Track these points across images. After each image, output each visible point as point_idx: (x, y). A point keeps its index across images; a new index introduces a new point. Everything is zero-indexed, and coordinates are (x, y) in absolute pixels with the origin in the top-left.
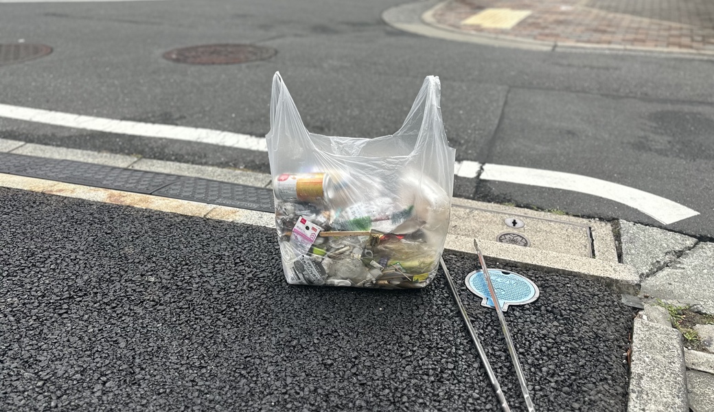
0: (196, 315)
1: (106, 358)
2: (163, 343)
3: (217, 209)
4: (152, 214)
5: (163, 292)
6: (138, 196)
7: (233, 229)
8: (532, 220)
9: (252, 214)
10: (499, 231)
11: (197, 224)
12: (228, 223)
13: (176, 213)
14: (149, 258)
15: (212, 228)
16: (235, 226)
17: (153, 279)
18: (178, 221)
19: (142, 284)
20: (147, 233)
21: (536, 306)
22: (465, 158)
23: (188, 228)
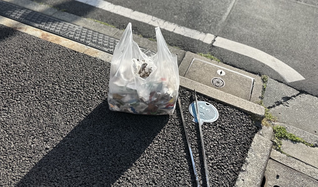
1: (34, 126)
2: (58, 122)
3: (89, 49)
4: (60, 49)
5: (61, 95)
6: (55, 36)
7: (95, 62)
8: (229, 72)
9: (105, 54)
10: (213, 77)
11: (79, 57)
12: (94, 59)
13: (71, 49)
14: (56, 75)
15: (86, 61)
16: (96, 61)
17: (57, 87)
18: (71, 54)
19: (53, 89)
20: (57, 60)
21: (215, 124)
22: (209, 31)
23: (75, 59)
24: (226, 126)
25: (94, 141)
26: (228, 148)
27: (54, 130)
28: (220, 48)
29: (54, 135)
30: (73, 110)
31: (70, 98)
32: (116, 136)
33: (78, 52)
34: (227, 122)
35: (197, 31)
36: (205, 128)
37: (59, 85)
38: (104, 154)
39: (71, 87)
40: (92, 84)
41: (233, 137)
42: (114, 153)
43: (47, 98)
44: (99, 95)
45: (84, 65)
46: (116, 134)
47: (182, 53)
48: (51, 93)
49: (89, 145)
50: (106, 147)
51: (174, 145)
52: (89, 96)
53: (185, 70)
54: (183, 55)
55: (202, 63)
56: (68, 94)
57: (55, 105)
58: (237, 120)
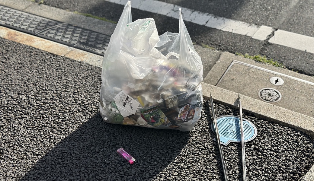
3: (73, 51)
4: (32, 51)
5: (28, 106)
6: (26, 36)
7: (79, 67)
8: (291, 80)
9: (94, 57)
10: (263, 87)
11: (58, 61)
12: (78, 63)
13: (47, 52)
14: (24, 83)
15: (66, 66)
16: (81, 65)
17: (24, 97)
18: (47, 57)
19: (18, 100)
20: (27, 64)
21: (249, 145)
22: (264, 23)
23: (53, 64)
24: (267, 148)
25: (68, 160)
26: (264, 175)
27: (15, 146)
28: (281, 46)
29: (14, 153)
30: (43, 124)
31: (40, 111)
32: (98, 155)
33: (57, 55)
34: (268, 143)
35: (244, 23)
36: (231, 149)
37: (27, 95)
38: (80, 174)
39: (44, 97)
40: (72, 94)
41: (274, 162)
42: (93, 174)
43: (10, 110)
44: (80, 107)
45: (63, 71)
46: (98, 153)
47: (216, 54)
48: (16, 105)
49: (60, 164)
50: (83, 167)
51: (179, 168)
52: (66, 108)
53: (218, 78)
54: (217, 57)
55: (246, 68)
56: (38, 106)
57: (19, 119)
58: (287, 141)
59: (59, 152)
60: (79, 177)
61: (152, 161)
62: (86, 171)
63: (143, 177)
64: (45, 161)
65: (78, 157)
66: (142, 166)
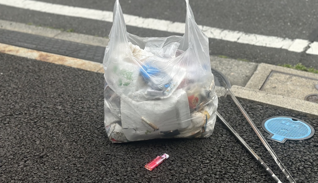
0: (82, 129)
1: (28, 148)
2: (61, 143)
10: (309, 93)
11: (92, 76)
13: (80, 69)
17: (60, 108)
18: (80, 73)
19: (54, 110)
21: (308, 142)
25: (112, 161)
31: (78, 119)
33: (89, 71)
36: (289, 146)
37: (63, 105)
38: (127, 174)
42: (142, 174)
46: (144, 153)
47: (252, 66)
48: (52, 114)
49: (104, 165)
50: (129, 167)
51: (235, 166)
54: (253, 68)
55: (288, 77)
57: (57, 126)
59: (102, 154)
60: (126, 177)
61: (203, 160)
62: (133, 170)
63: (196, 174)
64: (88, 163)
65: (123, 158)
66: (193, 165)
